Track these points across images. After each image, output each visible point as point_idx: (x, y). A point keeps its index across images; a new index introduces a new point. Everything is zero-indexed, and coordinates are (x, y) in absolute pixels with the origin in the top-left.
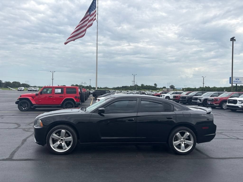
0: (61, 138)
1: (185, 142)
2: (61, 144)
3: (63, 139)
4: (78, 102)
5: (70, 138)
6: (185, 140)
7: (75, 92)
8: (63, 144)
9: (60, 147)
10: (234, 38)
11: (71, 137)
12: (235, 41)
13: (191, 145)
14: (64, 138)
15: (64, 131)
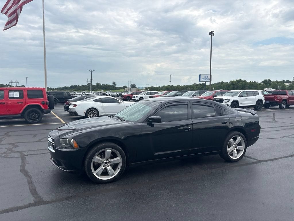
0: (105, 161)
1: (237, 148)
2: (106, 169)
3: (107, 161)
4: (46, 109)
5: (118, 159)
6: (237, 146)
7: (42, 96)
8: (109, 168)
10: (213, 33)
11: (120, 158)
12: (214, 35)
13: (243, 150)
14: (110, 160)
15: (110, 150)
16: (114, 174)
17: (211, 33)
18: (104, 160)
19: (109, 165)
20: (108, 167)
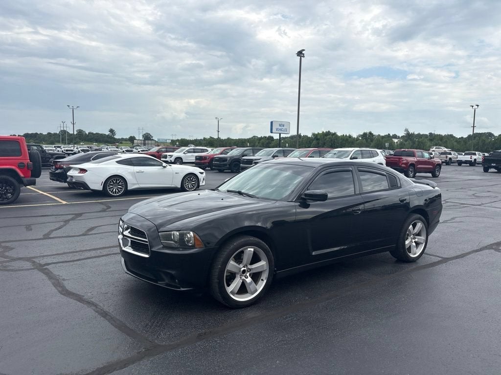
0: (243, 269)
1: (416, 240)
2: (244, 282)
3: (246, 269)
4: (28, 177)
5: (263, 264)
6: (416, 237)
7: (19, 152)
8: (249, 280)
9: (243, 289)
10: (303, 52)
11: (265, 263)
12: (304, 57)
13: (423, 243)
14: (249, 267)
15: (252, 250)
16: (256, 291)
17: (300, 54)
18: (241, 266)
19: (248, 275)
20: (247, 278)
